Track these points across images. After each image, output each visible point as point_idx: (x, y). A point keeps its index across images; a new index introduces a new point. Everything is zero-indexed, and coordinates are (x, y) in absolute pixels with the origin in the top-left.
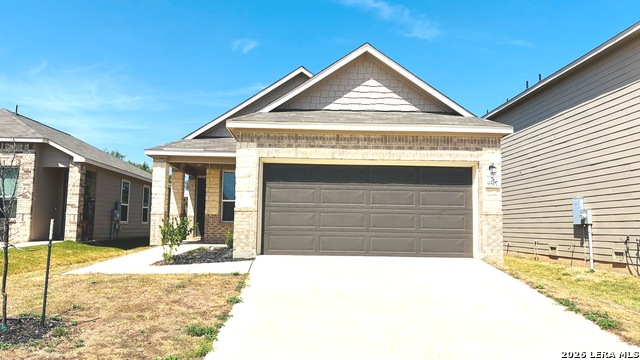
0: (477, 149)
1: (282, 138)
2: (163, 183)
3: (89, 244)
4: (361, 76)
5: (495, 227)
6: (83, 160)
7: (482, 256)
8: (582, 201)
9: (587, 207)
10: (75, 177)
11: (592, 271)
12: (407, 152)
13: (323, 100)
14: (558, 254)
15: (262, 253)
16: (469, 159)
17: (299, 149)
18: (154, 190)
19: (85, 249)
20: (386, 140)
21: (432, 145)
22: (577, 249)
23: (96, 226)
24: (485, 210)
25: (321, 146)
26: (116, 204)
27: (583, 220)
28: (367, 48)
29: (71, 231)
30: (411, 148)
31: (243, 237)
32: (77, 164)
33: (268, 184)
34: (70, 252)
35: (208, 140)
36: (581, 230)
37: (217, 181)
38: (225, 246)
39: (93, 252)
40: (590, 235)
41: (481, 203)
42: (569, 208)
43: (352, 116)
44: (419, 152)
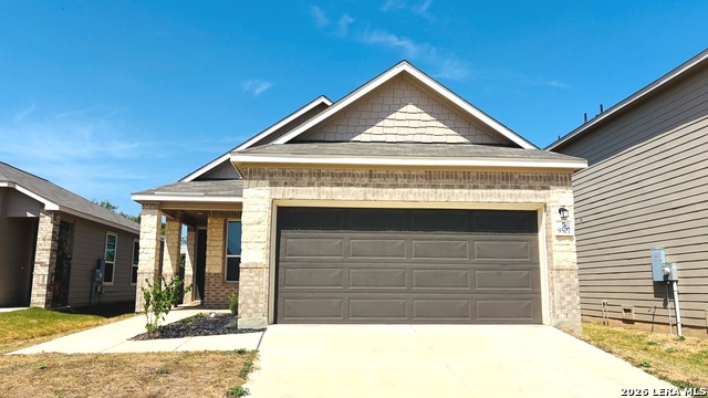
0: (543, 188)
1: (301, 174)
2: (153, 235)
3: (61, 311)
4: (397, 101)
5: (568, 285)
6: (56, 208)
7: (555, 321)
8: (663, 253)
9: (669, 259)
10: (46, 228)
11: (682, 339)
12: (457, 191)
13: (351, 130)
14: (634, 317)
15: (275, 323)
16: (534, 200)
17: (322, 188)
18: (142, 243)
19: (55, 317)
20: (431, 177)
21: (488, 183)
22: (658, 312)
23: (71, 290)
24: (555, 264)
25: (350, 185)
26: (99, 261)
27: (666, 276)
28: (405, 67)
29: (39, 295)
30: (461, 187)
31: (250, 301)
32: (49, 212)
33: (283, 233)
34: (35, 321)
35: (209, 183)
36: (664, 288)
37: (221, 232)
38: (229, 311)
39: (64, 321)
40: (676, 293)
41: (550, 255)
42: (646, 261)
43: (387, 149)
44: (472, 191)
